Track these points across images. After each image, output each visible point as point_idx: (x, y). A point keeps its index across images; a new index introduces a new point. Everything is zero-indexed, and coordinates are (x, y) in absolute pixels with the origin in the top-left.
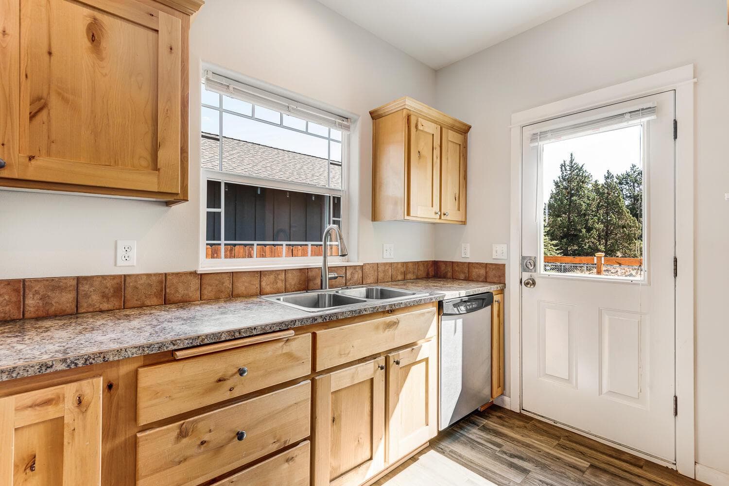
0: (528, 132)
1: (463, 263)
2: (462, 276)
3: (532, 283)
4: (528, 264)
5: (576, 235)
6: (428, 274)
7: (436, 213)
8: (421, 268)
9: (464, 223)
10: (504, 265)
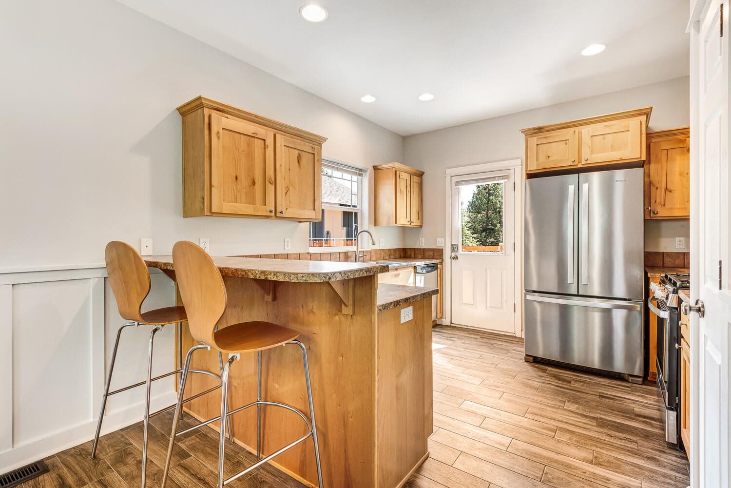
0: (454, 180)
1: (420, 249)
2: (420, 256)
3: (456, 258)
4: (454, 248)
5: (492, 229)
6: (400, 256)
7: (408, 222)
8: (397, 252)
9: (421, 226)
10: (443, 249)
